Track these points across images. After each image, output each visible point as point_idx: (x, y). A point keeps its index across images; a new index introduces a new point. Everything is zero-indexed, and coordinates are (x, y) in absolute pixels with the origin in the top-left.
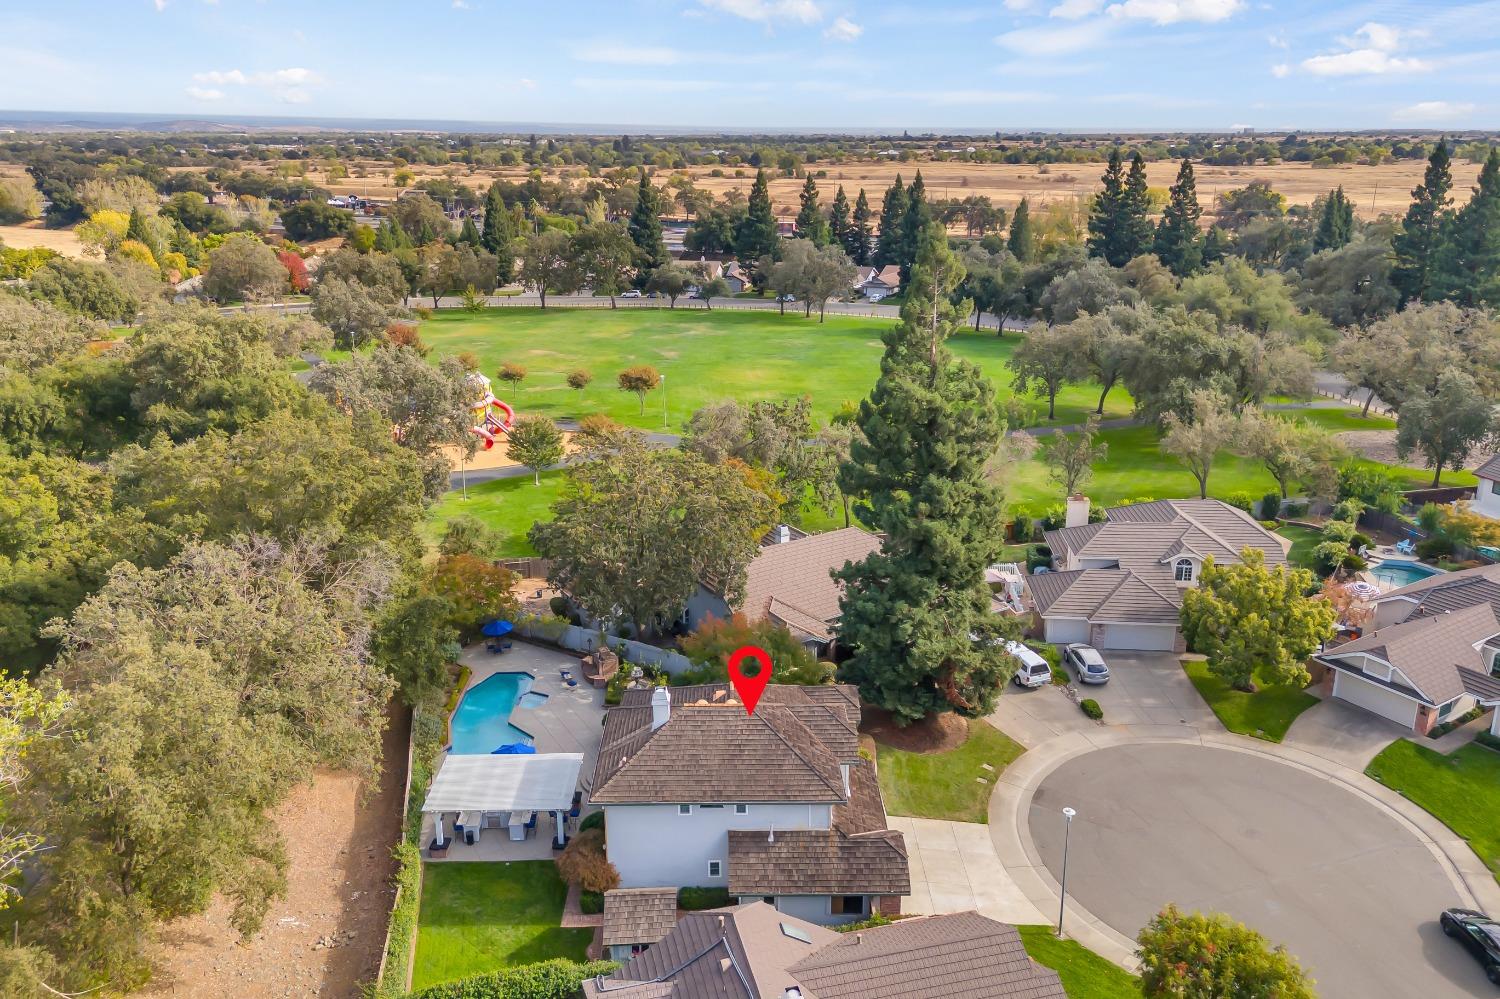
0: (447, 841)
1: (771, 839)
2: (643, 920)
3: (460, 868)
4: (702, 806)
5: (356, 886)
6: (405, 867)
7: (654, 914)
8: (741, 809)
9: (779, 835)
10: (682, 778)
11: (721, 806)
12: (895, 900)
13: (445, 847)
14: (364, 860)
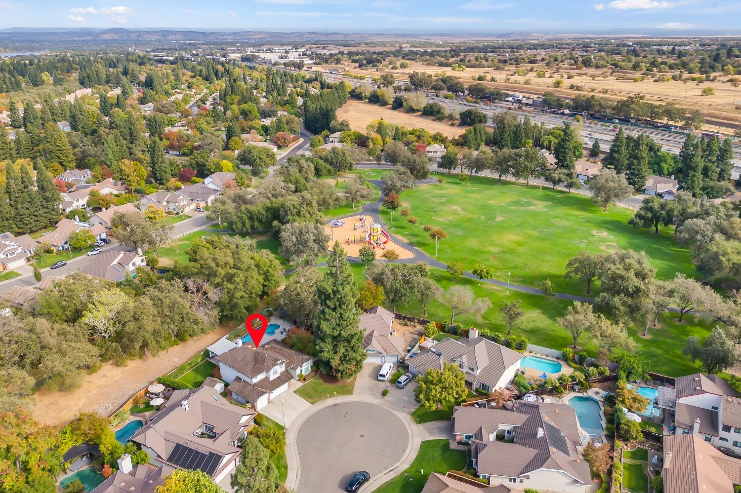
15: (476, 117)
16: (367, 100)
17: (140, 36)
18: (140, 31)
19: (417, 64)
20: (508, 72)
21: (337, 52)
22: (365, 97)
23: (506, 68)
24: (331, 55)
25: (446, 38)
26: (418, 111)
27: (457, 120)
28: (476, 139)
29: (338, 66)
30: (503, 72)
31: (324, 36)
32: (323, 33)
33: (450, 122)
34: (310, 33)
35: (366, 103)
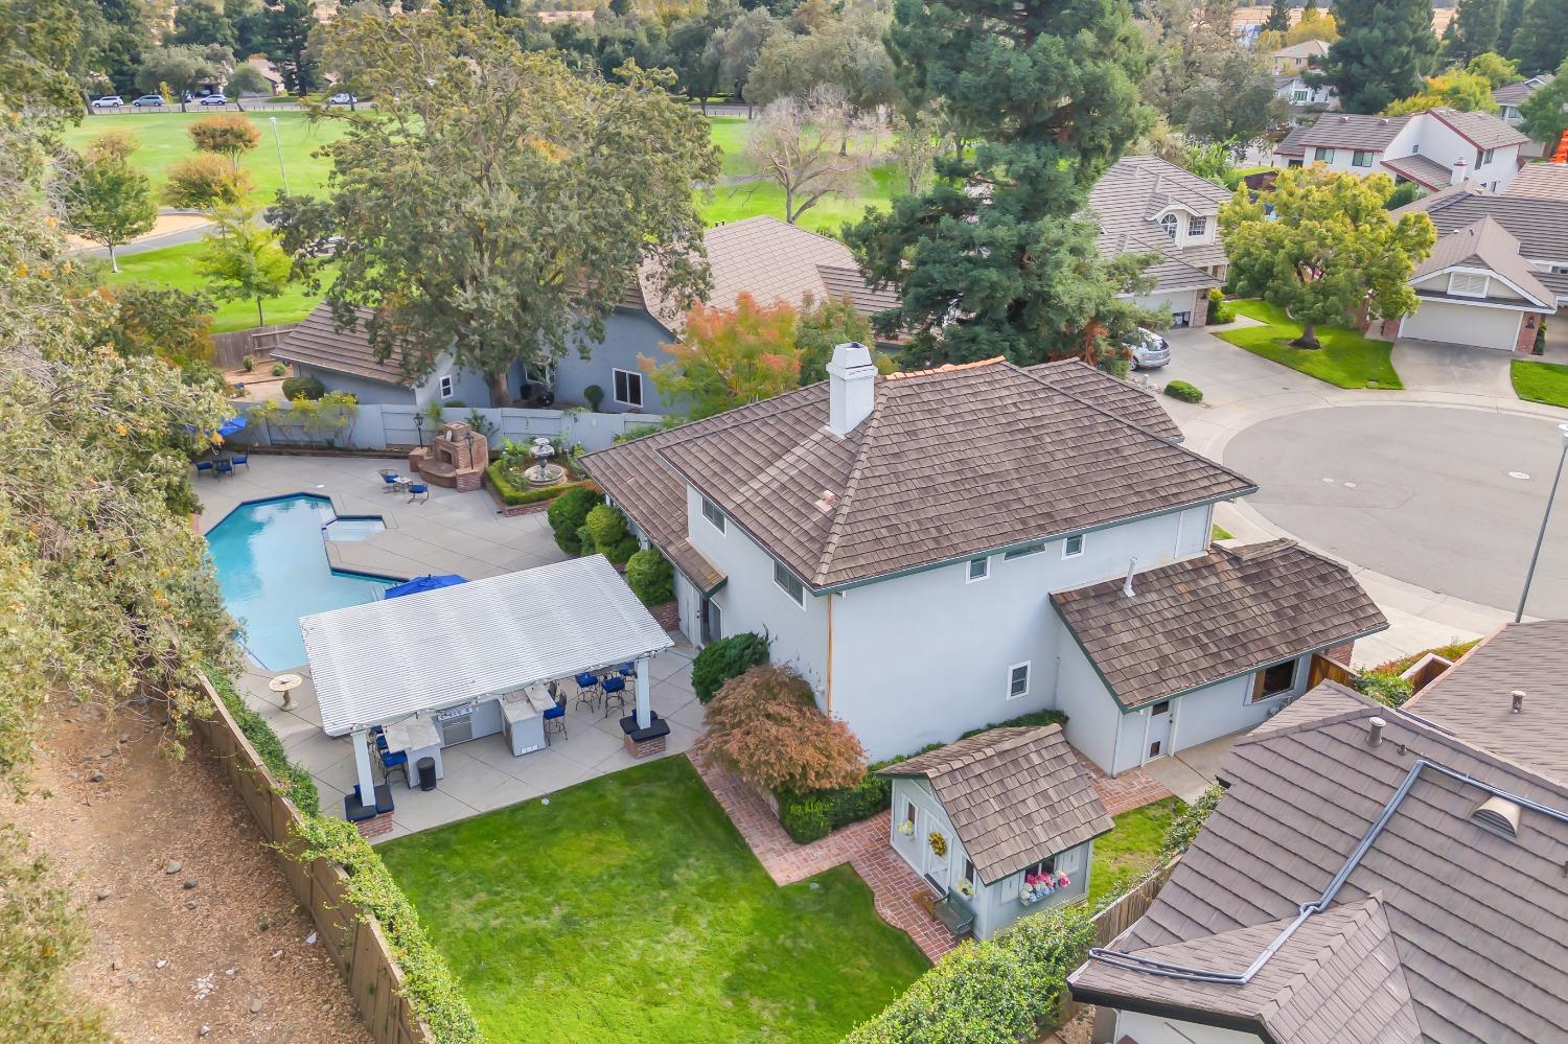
0: (382, 792)
1: (1129, 592)
2: (1031, 802)
3: (441, 840)
4: (1010, 554)
5: (192, 963)
6: (349, 869)
7: (1044, 784)
8: (1074, 545)
9: (1142, 581)
10: (967, 504)
11: (1040, 547)
12: (1347, 647)
13: (384, 807)
14: (171, 897)
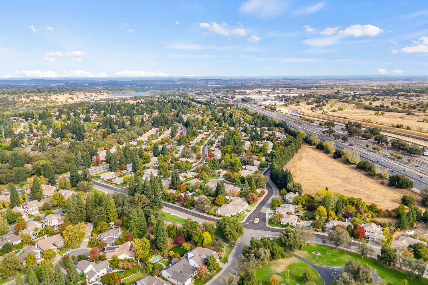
15: (403, 182)
16: (315, 146)
17: (194, 82)
18: (195, 80)
19: (350, 107)
20: (417, 118)
21: (298, 95)
22: (314, 144)
23: (416, 114)
24: (294, 97)
25: (368, 82)
26: (353, 164)
27: (386, 179)
28: (409, 220)
29: (298, 107)
30: (414, 117)
31: (291, 81)
32: (291, 79)
33: (380, 180)
34: (283, 79)
35: (314, 149)
